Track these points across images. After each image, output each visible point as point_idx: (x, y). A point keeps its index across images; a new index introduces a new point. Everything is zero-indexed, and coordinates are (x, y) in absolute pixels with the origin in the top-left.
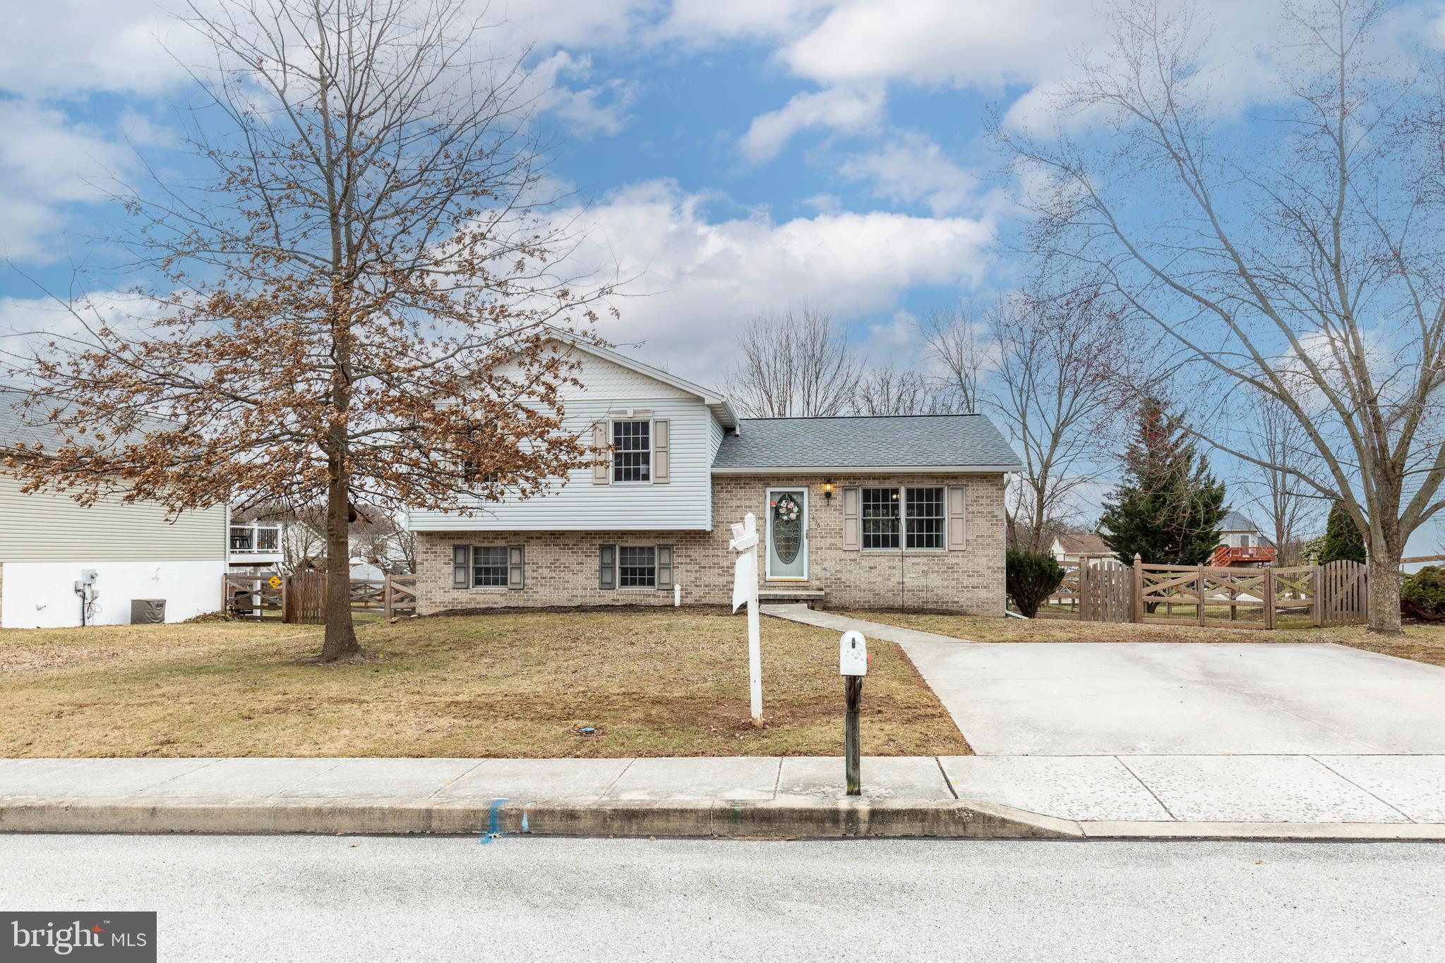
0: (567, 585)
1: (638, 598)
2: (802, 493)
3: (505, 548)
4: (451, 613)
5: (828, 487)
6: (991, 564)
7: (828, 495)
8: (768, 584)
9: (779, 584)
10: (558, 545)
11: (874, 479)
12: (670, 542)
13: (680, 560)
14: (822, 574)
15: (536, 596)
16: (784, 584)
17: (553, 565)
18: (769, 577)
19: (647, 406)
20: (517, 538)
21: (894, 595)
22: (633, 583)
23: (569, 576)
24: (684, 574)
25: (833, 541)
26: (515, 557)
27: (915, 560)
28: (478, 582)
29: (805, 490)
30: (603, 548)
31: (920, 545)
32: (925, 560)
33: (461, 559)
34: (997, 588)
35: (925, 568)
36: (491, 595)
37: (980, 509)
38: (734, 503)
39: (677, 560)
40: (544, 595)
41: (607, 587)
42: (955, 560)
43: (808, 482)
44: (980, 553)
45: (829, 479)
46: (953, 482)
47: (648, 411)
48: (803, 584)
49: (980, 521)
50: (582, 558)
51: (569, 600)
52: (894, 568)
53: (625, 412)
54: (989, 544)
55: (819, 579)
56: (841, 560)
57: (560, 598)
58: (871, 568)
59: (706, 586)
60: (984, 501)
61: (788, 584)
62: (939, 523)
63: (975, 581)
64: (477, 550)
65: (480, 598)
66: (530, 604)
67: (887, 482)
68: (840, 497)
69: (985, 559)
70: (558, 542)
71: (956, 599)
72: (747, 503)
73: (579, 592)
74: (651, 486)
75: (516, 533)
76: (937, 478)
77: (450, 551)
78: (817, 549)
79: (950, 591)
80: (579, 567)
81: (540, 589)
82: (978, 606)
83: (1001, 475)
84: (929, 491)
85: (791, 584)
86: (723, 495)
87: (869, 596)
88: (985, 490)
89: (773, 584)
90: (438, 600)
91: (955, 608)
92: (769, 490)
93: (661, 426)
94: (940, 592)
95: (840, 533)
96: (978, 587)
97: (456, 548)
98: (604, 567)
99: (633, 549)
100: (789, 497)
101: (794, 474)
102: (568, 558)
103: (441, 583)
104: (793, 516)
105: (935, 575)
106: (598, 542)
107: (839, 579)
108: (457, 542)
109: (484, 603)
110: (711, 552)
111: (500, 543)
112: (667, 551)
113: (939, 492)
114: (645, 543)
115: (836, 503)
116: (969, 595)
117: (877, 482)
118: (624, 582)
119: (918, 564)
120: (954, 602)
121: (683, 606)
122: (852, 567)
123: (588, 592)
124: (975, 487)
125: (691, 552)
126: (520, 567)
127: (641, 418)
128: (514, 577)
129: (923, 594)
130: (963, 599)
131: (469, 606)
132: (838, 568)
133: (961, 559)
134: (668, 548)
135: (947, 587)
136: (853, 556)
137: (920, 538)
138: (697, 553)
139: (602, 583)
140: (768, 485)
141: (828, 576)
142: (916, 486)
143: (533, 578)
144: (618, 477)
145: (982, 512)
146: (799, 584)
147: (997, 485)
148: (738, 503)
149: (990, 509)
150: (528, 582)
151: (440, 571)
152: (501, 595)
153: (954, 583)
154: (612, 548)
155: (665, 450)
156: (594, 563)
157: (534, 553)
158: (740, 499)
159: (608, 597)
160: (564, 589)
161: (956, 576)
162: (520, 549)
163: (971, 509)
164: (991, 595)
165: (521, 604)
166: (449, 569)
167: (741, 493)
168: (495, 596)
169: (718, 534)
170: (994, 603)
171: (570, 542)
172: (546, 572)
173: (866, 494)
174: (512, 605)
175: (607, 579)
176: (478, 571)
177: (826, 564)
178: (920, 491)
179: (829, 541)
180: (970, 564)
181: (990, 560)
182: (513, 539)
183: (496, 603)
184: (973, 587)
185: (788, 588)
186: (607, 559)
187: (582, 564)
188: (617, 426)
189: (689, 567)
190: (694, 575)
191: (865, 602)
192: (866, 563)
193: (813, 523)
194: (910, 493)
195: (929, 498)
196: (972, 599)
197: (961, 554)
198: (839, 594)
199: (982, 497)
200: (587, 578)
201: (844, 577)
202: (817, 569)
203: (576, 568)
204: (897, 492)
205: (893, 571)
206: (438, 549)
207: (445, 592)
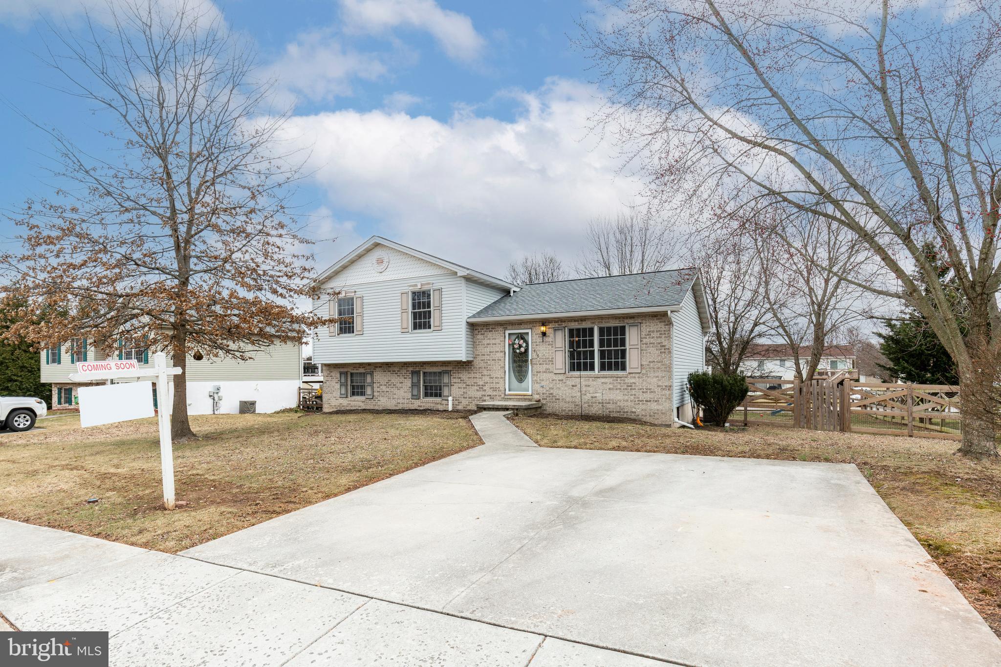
0: (395, 396)
1: (432, 405)
2: (527, 333)
3: (364, 373)
4: (338, 412)
5: (543, 329)
6: (660, 383)
7: (544, 334)
8: (506, 397)
9: (513, 397)
10: (390, 371)
11: (575, 321)
12: (449, 369)
13: (455, 380)
14: (540, 390)
15: (379, 403)
16: (516, 397)
17: (388, 384)
18: (507, 392)
19: (430, 280)
21: (589, 406)
22: (431, 395)
23: (395, 391)
24: (457, 389)
25: (547, 366)
26: (369, 379)
27: (603, 380)
28: (353, 394)
29: (529, 331)
30: (413, 373)
31: (610, 369)
32: (611, 380)
33: (343, 380)
34: (665, 401)
35: (611, 386)
36: (358, 402)
37: (652, 340)
38: (486, 342)
39: (453, 380)
40: (384, 402)
41: (415, 397)
42: (633, 380)
43: (531, 325)
44: (652, 375)
45: (544, 322)
46: (631, 321)
47: (429, 284)
48: (528, 397)
49: (652, 350)
50: (402, 379)
51: (396, 406)
52: (589, 386)
53: (416, 285)
54: (658, 368)
55: (538, 394)
56: (553, 380)
57: (391, 405)
58: (573, 386)
59: (470, 398)
60: (655, 335)
61: (518, 397)
62: (624, 352)
63: (648, 396)
64: (352, 374)
65: (353, 403)
66: (376, 408)
67: (584, 323)
68: (552, 335)
69: (655, 380)
70: (391, 369)
71: (634, 410)
72: (494, 342)
73: (400, 401)
74: (432, 332)
75: (369, 364)
76: (619, 318)
77: (338, 376)
78: (537, 372)
79: (629, 404)
81: (381, 398)
82: (650, 416)
83: (665, 314)
84: (616, 328)
85: (521, 397)
86: (479, 337)
87: (571, 407)
88: (655, 326)
89: (511, 397)
90: (333, 404)
91: (633, 416)
92: (507, 332)
93: (437, 293)
94: (621, 404)
95: (552, 361)
96: (650, 401)
97: (341, 373)
98: (413, 385)
99: (430, 373)
100: (522, 337)
101: (521, 320)
102: (395, 379)
103: (334, 394)
104: (523, 350)
105: (618, 391)
106: (411, 369)
107: (552, 394)
108: (342, 370)
109: (355, 406)
110: (472, 375)
111: (362, 370)
112: (447, 375)
113: (623, 329)
114: (436, 369)
115: (549, 339)
116: (644, 407)
117: (576, 323)
118: (426, 395)
119: (606, 383)
120: (633, 412)
121: (455, 411)
122: (560, 385)
123: (406, 401)
124: (648, 324)
125: (461, 375)
126: (371, 384)
127: (425, 288)
128: (369, 391)
129: (610, 406)
130: (639, 410)
131: (348, 408)
132: (551, 386)
133: (637, 379)
134: (448, 372)
135: (627, 401)
136: (561, 377)
137: (610, 364)
138: (464, 375)
139: (412, 395)
140: (506, 329)
141: (545, 391)
142: (605, 325)
143: (378, 392)
144: (415, 328)
145: (653, 343)
146: (525, 397)
147: (664, 322)
148: (488, 342)
149: (659, 340)
150: (375, 394)
151: (334, 387)
152: (363, 402)
153: (632, 397)
154: (418, 373)
155: (440, 308)
156: (408, 383)
157: (380, 377)
158: (489, 339)
159: (416, 404)
160: (393, 399)
161: (633, 392)
162: (372, 374)
163: (644, 341)
164: (660, 407)
165: (372, 407)
166: (338, 386)
167: (490, 335)
169: (478, 363)
170: (662, 413)
171: (396, 369)
172: (384, 388)
173: (571, 331)
174: (368, 408)
175: (415, 393)
176: (353, 387)
177: (543, 383)
178: (609, 329)
179: (545, 367)
180: (644, 383)
181: (659, 380)
182: (368, 367)
183: (360, 407)
184: (647, 401)
185: (519, 400)
186: (415, 380)
187: (402, 383)
188: (414, 293)
189: (460, 385)
190: (462, 390)
191: (569, 411)
192: (570, 382)
193: (534, 354)
194: (601, 330)
195: (616, 334)
196: (645, 410)
197: (637, 375)
198: (552, 405)
199: (653, 332)
200: (405, 392)
201: (555, 392)
202: (537, 386)
203: (399, 385)
204: (591, 330)
205: (589, 389)
206: (333, 374)
207: (336, 399)
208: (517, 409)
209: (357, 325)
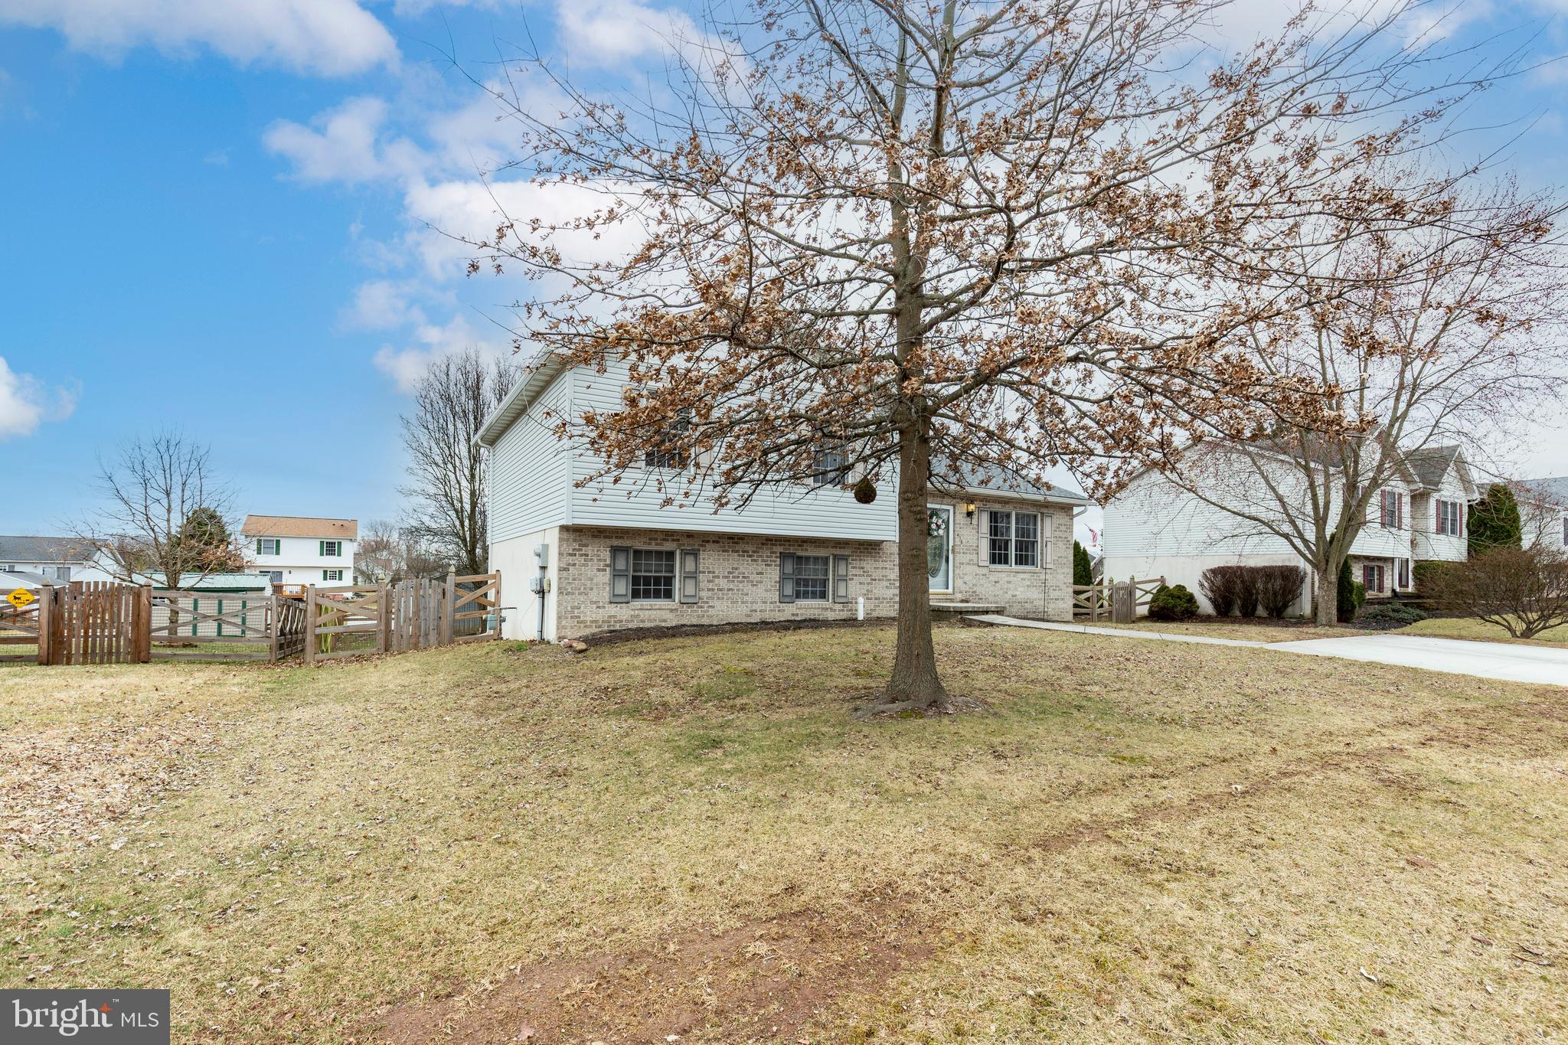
0: (746, 598)
1: (817, 612)
2: (949, 511)
3: (673, 552)
5: (971, 506)
6: (1065, 580)
7: (969, 514)
10: (737, 551)
11: (998, 502)
12: (846, 552)
13: (854, 572)
14: (963, 587)
15: (711, 612)
17: (731, 574)
20: (691, 541)
22: (806, 596)
23: (748, 588)
24: (858, 586)
25: (972, 556)
26: (689, 565)
27: (1021, 576)
28: (636, 594)
29: (952, 508)
30: (783, 556)
31: (1024, 563)
33: (619, 564)
35: (1027, 583)
36: (654, 610)
37: (1061, 534)
39: (852, 571)
40: (721, 611)
41: (787, 600)
42: (1046, 577)
43: (953, 500)
44: (1060, 570)
45: (971, 499)
46: (1045, 510)
48: (950, 597)
49: (1061, 544)
50: (761, 567)
51: (748, 616)
52: (1009, 582)
54: (1066, 564)
55: (960, 592)
56: (976, 574)
57: (738, 613)
58: (996, 582)
60: (1062, 528)
62: (1035, 544)
63: (1057, 593)
64: (639, 553)
66: (705, 621)
67: (1006, 505)
68: (975, 517)
69: (1062, 576)
70: (735, 547)
73: (758, 607)
75: (690, 535)
76: (1034, 505)
77: (606, 555)
78: (959, 563)
79: (1043, 601)
80: (758, 578)
81: (716, 603)
82: (1058, 615)
83: (1071, 507)
84: (1030, 516)
85: (942, 597)
88: (1061, 518)
90: (589, 619)
94: (1037, 603)
95: (975, 549)
96: (1057, 598)
97: (615, 551)
98: (782, 577)
99: (808, 558)
100: (937, 514)
102: (747, 566)
103: (593, 596)
104: (942, 532)
105: (1034, 589)
106: (779, 549)
107: (975, 592)
108: (616, 543)
109: (650, 620)
110: (881, 564)
111: (669, 546)
112: (844, 562)
113: (1036, 518)
114: (821, 553)
115: (974, 521)
116: (1053, 604)
117: (999, 504)
118: (798, 595)
119: (1026, 579)
121: (868, 620)
122: (983, 581)
123: (768, 607)
125: (864, 564)
126: (693, 576)
129: (1028, 606)
132: (974, 581)
133: (1050, 575)
136: (984, 570)
137: (1022, 557)
138: (869, 564)
139: (783, 596)
141: (967, 588)
142: (1024, 510)
143: (709, 590)
145: (1061, 537)
147: (1070, 515)
149: (1066, 534)
150: (703, 593)
151: (591, 579)
152: (671, 610)
153: (1045, 596)
154: (792, 557)
156: (773, 574)
157: (711, 561)
159: (785, 611)
160: (743, 603)
161: (1046, 589)
162: (695, 554)
163: (1055, 534)
165: (696, 621)
166: (605, 577)
168: (663, 612)
171: (750, 548)
172: (723, 583)
174: (684, 622)
175: (788, 591)
176: (636, 580)
177: (967, 579)
178: (1025, 515)
179: (968, 556)
180: (1054, 580)
182: (685, 541)
183: (665, 621)
184: (1055, 598)
186: (785, 568)
187: (762, 573)
189: (862, 579)
190: (866, 587)
192: (993, 578)
193: (957, 540)
194: (1017, 515)
195: (1030, 523)
196: (1055, 609)
197: (1049, 571)
199: (1061, 524)
200: (766, 591)
201: (978, 589)
202: (959, 582)
203: (755, 578)
204: (1008, 516)
205: (1010, 586)
206: (589, 550)
207: (598, 607)
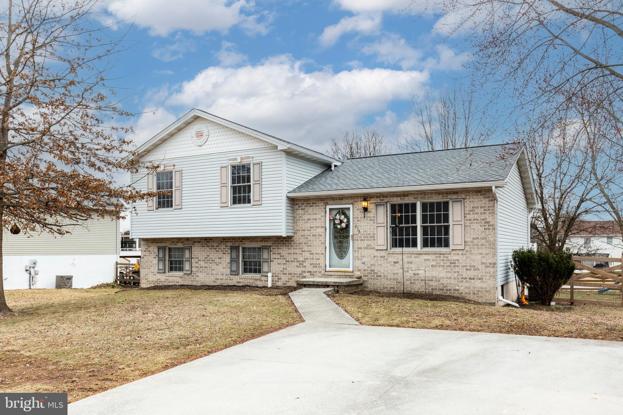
0: (213, 272)
1: (251, 281)
2: (349, 209)
3: (182, 248)
4: (155, 288)
5: (365, 204)
6: (484, 260)
7: (366, 209)
8: (326, 273)
9: (334, 273)
10: (209, 246)
11: (397, 196)
12: (269, 244)
13: (274, 256)
14: (362, 267)
15: (198, 279)
16: (337, 274)
17: (206, 260)
18: (328, 269)
19: (250, 154)
20: (188, 242)
21: (411, 283)
22: (250, 271)
23: (214, 266)
24: (277, 266)
25: (369, 243)
26: (187, 255)
27: (426, 257)
28: (171, 269)
29: (351, 206)
30: (232, 248)
31: (433, 245)
32: (433, 257)
33: (161, 255)
34: (490, 279)
35: (434, 263)
36: (176, 277)
37: (476, 217)
38: (306, 217)
39: (273, 256)
40: (202, 278)
41: (234, 273)
42: (456, 257)
43: (352, 201)
44: (476, 251)
45: (366, 197)
46: (455, 196)
47: (248, 157)
48: (349, 274)
49: (476, 226)
50: (221, 255)
51: (214, 282)
52: (411, 263)
53: (236, 159)
54: (482, 245)
55: (360, 270)
56: (374, 257)
57: (209, 280)
58: (395, 263)
59: (290, 274)
60: (479, 210)
61: (339, 274)
62: (447, 228)
63: (471, 273)
64: (170, 249)
65: (170, 279)
66: (195, 283)
67: (406, 198)
68: (373, 211)
69: (479, 257)
70: (209, 244)
71: (457, 288)
72: (314, 217)
73: (219, 277)
74: (251, 207)
75: (188, 239)
76: (442, 193)
77: (156, 250)
78: (358, 248)
79: (452, 281)
80: (219, 261)
81: (199, 274)
82: (474, 294)
83: (489, 190)
84: (439, 204)
85: (341, 274)
86: (300, 212)
87: (393, 284)
88: (479, 202)
89: (331, 273)
90: (151, 280)
91: (456, 294)
92: (328, 207)
93: (257, 167)
94: (444, 281)
95: (373, 237)
96: (474, 279)
97: (159, 248)
98: (232, 261)
99: (249, 248)
100: (343, 212)
101: (342, 195)
102: (214, 255)
103: (152, 269)
104: (344, 225)
105: (441, 268)
106: (230, 244)
107: (373, 270)
108: (160, 245)
109: (173, 282)
110: (292, 251)
111: (180, 245)
113: (446, 204)
114: (255, 245)
115: (371, 214)
116: (467, 285)
117: (399, 198)
118: (245, 271)
119: (428, 260)
120: (456, 290)
121: (274, 287)
122: (382, 262)
123: (224, 277)
124: (472, 200)
125: (280, 251)
126: (190, 260)
127: (245, 162)
128: (187, 266)
129: (434, 284)
130: (463, 288)
131: (165, 284)
132: (373, 262)
133: (461, 256)
134: (268, 248)
135: (450, 278)
136: (383, 253)
137: (433, 240)
138: (284, 251)
139: (231, 271)
140: (326, 204)
141: (366, 268)
142: (428, 200)
143: (196, 267)
144: (234, 202)
145: (477, 220)
146: (346, 274)
147: (489, 197)
148: (309, 217)
149: (483, 216)
150: (194, 269)
151: (152, 262)
152: (181, 277)
153: (456, 275)
154: (237, 248)
155: (259, 183)
156: (227, 258)
157: (198, 252)
158: (310, 214)
159: (235, 280)
160: (212, 274)
161: (457, 269)
162: (190, 249)
163: (468, 217)
164: (484, 285)
165: (190, 283)
166: (156, 261)
167: (310, 210)
168: (177, 278)
169: (298, 238)
170: (487, 291)
171: (215, 244)
172: (202, 263)
173: (393, 207)
174: (186, 283)
175: (234, 268)
176: (171, 262)
177: (364, 260)
178: (432, 204)
179: (366, 243)
180: (468, 260)
181: (483, 257)
182: (186, 242)
183: (178, 282)
184: (470, 279)
185: (340, 276)
186: (234, 256)
187: (221, 258)
188: (234, 167)
189: (280, 261)
190: (282, 266)
191: (391, 288)
192: (392, 259)
193: (356, 230)
194: (424, 206)
195: (439, 210)
196: (469, 288)
197: (461, 252)
198: (373, 282)
199: (477, 207)
200: (223, 268)
201: (376, 269)
202: (358, 263)
203: (218, 261)
204: (414, 206)
205: (411, 265)
206: (151, 249)
207: (154, 275)
208: (338, 286)
209: (176, 199)
